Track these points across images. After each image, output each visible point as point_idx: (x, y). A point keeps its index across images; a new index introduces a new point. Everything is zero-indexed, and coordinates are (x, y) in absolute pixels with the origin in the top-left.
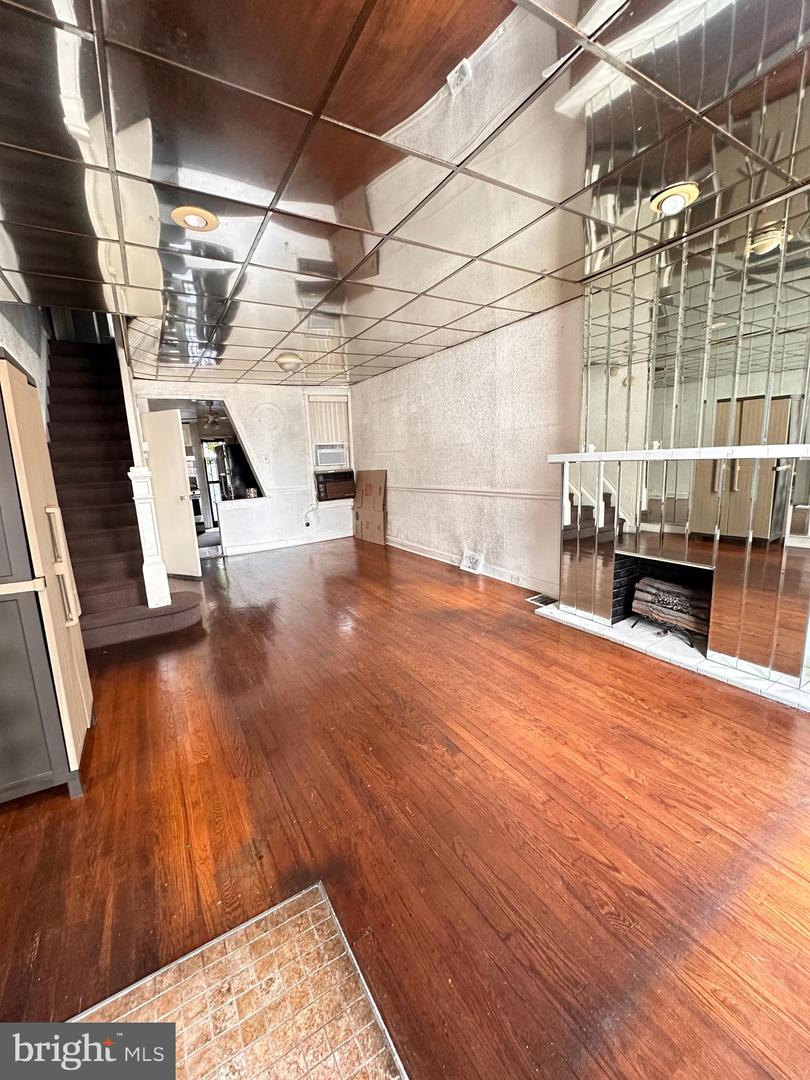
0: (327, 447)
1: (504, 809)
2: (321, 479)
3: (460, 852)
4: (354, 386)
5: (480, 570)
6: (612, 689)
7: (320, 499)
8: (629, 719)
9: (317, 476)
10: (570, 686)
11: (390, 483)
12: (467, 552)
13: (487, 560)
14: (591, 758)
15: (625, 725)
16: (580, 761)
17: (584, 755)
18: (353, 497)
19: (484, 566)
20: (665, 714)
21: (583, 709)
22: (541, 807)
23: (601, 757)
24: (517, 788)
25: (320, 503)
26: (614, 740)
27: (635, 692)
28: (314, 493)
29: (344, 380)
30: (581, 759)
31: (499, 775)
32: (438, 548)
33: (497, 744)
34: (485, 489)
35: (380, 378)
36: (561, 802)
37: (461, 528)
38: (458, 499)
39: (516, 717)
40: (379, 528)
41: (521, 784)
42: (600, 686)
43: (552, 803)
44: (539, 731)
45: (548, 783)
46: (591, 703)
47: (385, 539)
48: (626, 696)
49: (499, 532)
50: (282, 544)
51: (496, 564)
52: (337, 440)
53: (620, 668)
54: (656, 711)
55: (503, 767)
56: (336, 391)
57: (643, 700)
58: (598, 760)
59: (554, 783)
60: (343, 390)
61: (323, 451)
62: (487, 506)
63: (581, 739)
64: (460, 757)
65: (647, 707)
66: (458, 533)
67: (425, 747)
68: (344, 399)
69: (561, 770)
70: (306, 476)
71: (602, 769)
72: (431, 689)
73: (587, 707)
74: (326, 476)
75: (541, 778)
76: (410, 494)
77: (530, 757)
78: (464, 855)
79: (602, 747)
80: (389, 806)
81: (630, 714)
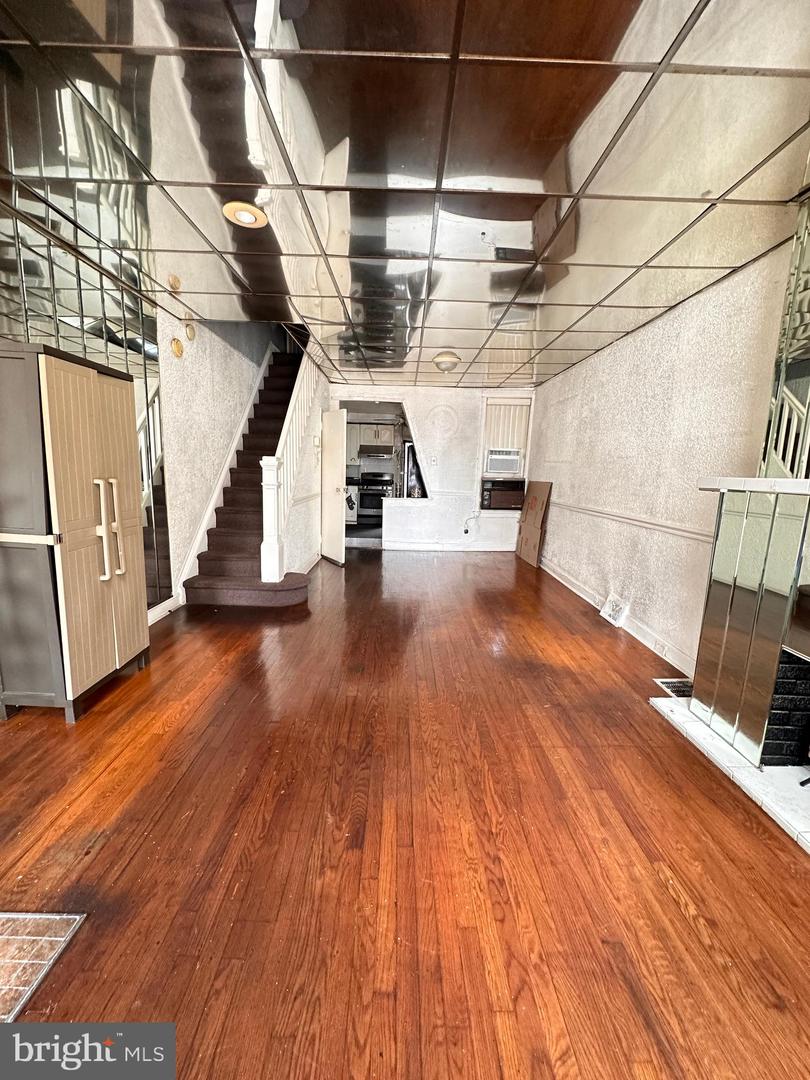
0: (499, 452)
1: (323, 962)
2: (489, 486)
3: (219, 984)
4: (539, 388)
5: (621, 622)
6: (669, 873)
7: (483, 507)
8: (650, 942)
9: (484, 482)
10: (598, 834)
11: (554, 498)
12: (613, 596)
13: (633, 611)
14: (515, 971)
15: (632, 949)
16: (494, 964)
17: (511, 955)
18: (520, 509)
19: (628, 618)
20: (734, 977)
21: (585, 881)
22: (367, 996)
23: (533, 978)
24: (368, 945)
25: (482, 511)
26: (586, 964)
27: (711, 901)
28: (478, 500)
29: (529, 381)
30: (500, 960)
31: (368, 911)
32: (585, 583)
33: (410, 864)
34: (643, 517)
35: (561, 376)
36: (400, 1012)
37: (610, 563)
38: (613, 526)
39: (474, 839)
40: (535, 547)
41: (380, 943)
42: (652, 857)
43: (388, 1003)
44: (482, 877)
45: (414, 965)
46: (607, 877)
47: (540, 561)
48: (684, 898)
49: (650, 577)
50: (438, 547)
51: (641, 620)
52: (513, 447)
53: (719, 843)
54: (720, 960)
55: (384, 901)
56: (518, 393)
57: (712, 923)
58: (524, 982)
59: (424, 972)
60: (527, 392)
61: (494, 457)
62: (643, 540)
63: (532, 928)
64: (352, 857)
65: (707, 941)
66: (607, 569)
67: (330, 820)
68: (528, 402)
69: (453, 958)
70: (473, 481)
71: (515, 1000)
72: (412, 750)
73: (595, 882)
74: (494, 483)
75: (414, 951)
76: (568, 513)
77: (433, 909)
78: (218, 992)
79: (554, 963)
80: (225, 872)
81: (661, 934)
